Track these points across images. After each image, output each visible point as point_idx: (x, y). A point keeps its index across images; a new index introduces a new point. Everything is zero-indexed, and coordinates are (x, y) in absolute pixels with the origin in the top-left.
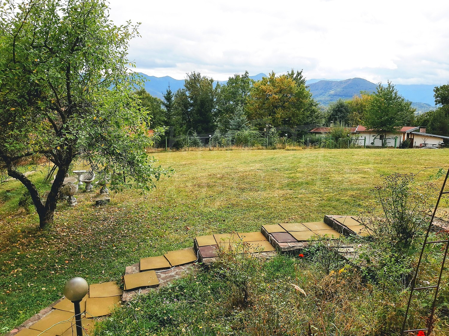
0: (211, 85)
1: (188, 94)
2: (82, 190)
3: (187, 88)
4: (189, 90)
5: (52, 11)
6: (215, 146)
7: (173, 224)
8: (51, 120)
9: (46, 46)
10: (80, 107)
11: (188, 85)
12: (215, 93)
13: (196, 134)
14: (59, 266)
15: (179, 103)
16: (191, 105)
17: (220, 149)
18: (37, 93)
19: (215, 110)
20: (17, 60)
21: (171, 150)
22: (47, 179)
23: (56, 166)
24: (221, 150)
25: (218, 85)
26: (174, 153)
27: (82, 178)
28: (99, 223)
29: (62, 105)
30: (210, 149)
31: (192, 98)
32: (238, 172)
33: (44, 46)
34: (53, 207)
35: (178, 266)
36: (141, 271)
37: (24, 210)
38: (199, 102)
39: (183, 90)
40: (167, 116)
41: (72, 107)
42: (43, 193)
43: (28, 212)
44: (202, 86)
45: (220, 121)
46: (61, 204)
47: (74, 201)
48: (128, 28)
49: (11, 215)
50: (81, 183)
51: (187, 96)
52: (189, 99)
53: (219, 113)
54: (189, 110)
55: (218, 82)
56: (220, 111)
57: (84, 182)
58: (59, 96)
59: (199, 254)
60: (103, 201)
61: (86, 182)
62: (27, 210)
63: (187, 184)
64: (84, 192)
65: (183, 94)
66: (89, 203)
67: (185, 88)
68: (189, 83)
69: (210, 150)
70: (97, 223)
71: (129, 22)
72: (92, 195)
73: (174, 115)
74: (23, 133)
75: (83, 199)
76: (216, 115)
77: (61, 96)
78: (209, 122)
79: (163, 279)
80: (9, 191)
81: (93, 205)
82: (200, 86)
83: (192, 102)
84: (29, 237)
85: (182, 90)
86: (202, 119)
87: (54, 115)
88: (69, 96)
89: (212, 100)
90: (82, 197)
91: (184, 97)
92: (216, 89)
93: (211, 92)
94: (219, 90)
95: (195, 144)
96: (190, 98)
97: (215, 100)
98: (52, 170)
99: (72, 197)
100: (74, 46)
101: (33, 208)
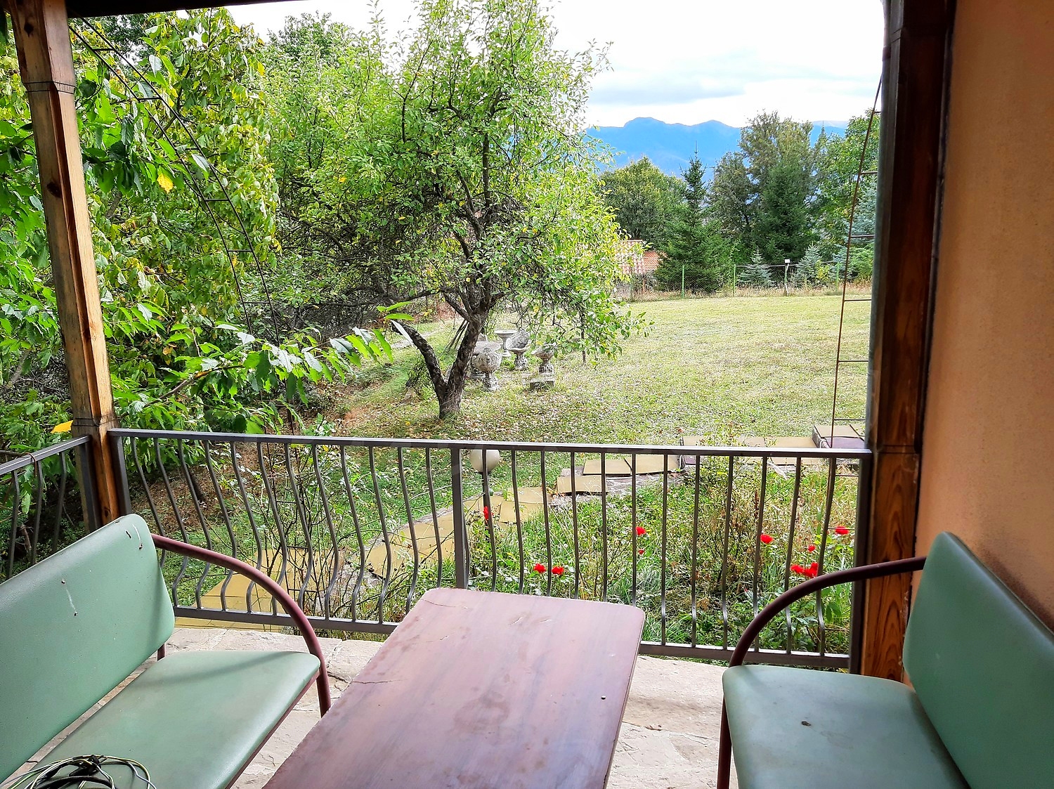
0: (805, 138)
1: (747, 163)
2: (508, 367)
3: (746, 149)
4: (751, 154)
5: (459, 44)
6: (800, 286)
7: (657, 424)
8: (457, 236)
9: (451, 107)
10: (503, 210)
11: (749, 143)
12: (814, 157)
13: (759, 258)
14: (467, 470)
15: (726, 186)
16: (755, 190)
17: (811, 292)
18: (437, 189)
19: (814, 198)
20: (407, 136)
21: (692, 296)
22: (451, 346)
23: (466, 322)
24: (813, 295)
25: (823, 138)
26: (698, 301)
27: (509, 343)
28: (533, 417)
29: (476, 209)
30: (786, 292)
31: (756, 173)
32: (825, 339)
33: (447, 108)
34: (459, 386)
35: (645, 474)
36: (585, 475)
37: (414, 395)
38: (773, 183)
39: (736, 154)
40: (689, 219)
41: (490, 212)
42: (445, 367)
43: (420, 396)
44: (784, 142)
45: (825, 225)
46: (473, 387)
47: (494, 382)
48: (591, 54)
49: (393, 402)
50: (508, 354)
51: (744, 170)
52: (750, 176)
53: (823, 205)
54: (748, 202)
55: (823, 130)
56: (825, 201)
57: (512, 351)
58: (471, 192)
59: (682, 459)
60: (542, 384)
61: (516, 352)
62: (419, 394)
63: (703, 360)
64: (512, 369)
65: (736, 164)
66: (520, 387)
67: (740, 151)
68: (751, 138)
69: (785, 294)
70: (529, 417)
71: (592, 43)
72: (524, 375)
73: (704, 215)
74: (417, 258)
75: (508, 381)
76: (815, 210)
77: (474, 192)
78: (797, 228)
79: (615, 488)
80: (390, 365)
81: (525, 390)
82: (778, 145)
83: (756, 181)
84: (423, 431)
85: (733, 156)
86: (778, 222)
87: (463, 226)
88: (487, 193)
89: (805, 176)
90: (507, 377)
91: (737, 172)
92: (818, 147)
93: (805, 156)
94: (824, 150)
95: (756, 281)
96: (751, 172)
97: (814, 173)
98: (460, 329)
99: (490, 375)
100: (495, 104)
101: (429, 392)
